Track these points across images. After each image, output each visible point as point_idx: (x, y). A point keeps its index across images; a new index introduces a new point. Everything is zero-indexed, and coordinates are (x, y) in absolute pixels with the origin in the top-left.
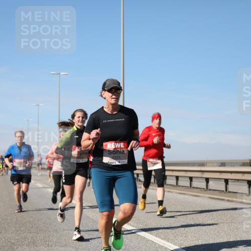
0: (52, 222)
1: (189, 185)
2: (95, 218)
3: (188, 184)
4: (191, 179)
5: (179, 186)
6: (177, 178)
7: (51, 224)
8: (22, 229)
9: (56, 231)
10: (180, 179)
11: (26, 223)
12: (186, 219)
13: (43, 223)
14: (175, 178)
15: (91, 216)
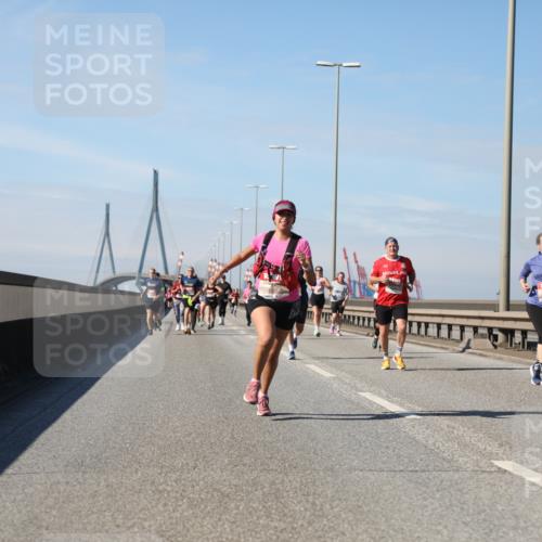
0: (320, 446)
2: (431, 442)
7: (319, 452)
8: (246, 460)
9: (332, 470)
11: (254, 446)
13: (298, 450)
15: (420, 437)
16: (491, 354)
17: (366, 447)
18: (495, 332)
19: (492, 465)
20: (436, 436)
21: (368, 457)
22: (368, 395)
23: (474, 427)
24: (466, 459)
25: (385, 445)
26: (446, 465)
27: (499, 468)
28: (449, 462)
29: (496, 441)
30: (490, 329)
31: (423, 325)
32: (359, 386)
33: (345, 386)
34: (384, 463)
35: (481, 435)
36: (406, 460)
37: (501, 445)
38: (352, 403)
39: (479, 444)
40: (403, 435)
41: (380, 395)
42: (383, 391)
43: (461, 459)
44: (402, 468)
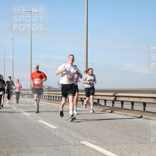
0: (24, 139)
1: (143, 110)
2: (61, 136)
3: (142, 108)
4: (145, 104)
5: (134, 110)
6: (133, 103)
7: (24, 141)
9: (27, 146)
10: (135, 104)
12: (139, 139)
14: (130, 103)
15: (57, 135)
16: (81, 106)
17: (40, 139)
18: (83, 99)
19: (80, 143)
20: (63, 134)
21: (39, 142)
22: (41, 121)
23: (75, 130)
24: (71, 141)
25: (46, 137)
26: (65, 143)
27: (82, 144)
28: (66, 142)
29: (82, 135)
30: (81, 99)
31: (60, 97)
32: (38, 118)
33: (34, 118)
34: (45, 143)
35: (77, 133)
36: (52, 142)
37: (83, 136)
38: (36, 124)
39: (76, 136)
40: (52, 134)
41: (45, 121)
42: (46, 120)
43: (70, 141)
44: (51, 145)
